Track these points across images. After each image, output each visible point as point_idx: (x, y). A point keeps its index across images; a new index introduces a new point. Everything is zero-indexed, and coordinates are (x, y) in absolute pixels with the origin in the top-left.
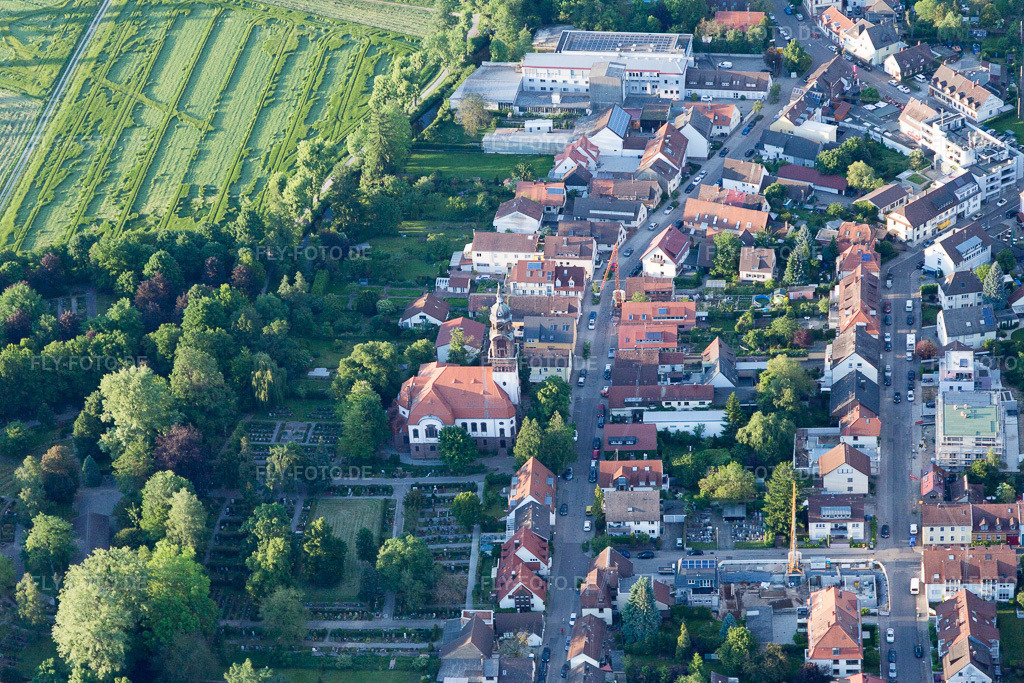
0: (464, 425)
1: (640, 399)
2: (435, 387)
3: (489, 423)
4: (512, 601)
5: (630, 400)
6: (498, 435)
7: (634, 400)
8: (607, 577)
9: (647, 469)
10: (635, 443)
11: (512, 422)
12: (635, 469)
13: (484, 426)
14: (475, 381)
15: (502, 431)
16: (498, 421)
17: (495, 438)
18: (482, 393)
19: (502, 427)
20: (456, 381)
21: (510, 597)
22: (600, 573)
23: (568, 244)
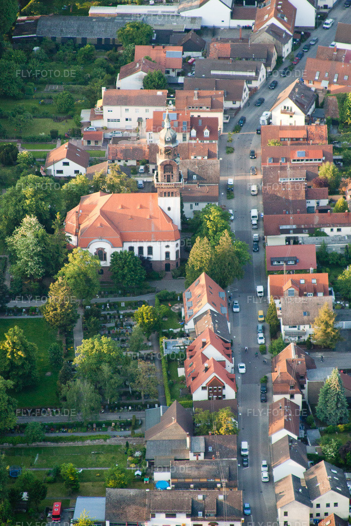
0: (131, 249)
1: (294, 227)
2: (103, 213)
3: (156, 246)
4: (206, 392)
5: (284, 227)
6: (164, 258)
7: (288, 227)
8: (295, 366)
9: (314, 281)
10: (296, 263)
11: (177, 245)
12: (302, 282)
13: (150, 250)
14: (141, 207)
15: (167, 254)
16: (164, 244)
17: (161, 262)
18: (148, 217)
19: (167, 250)
20: (123, 207)
21: (204, 388)
22: (289, 363)
23: (199, 97)
